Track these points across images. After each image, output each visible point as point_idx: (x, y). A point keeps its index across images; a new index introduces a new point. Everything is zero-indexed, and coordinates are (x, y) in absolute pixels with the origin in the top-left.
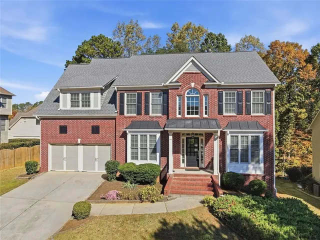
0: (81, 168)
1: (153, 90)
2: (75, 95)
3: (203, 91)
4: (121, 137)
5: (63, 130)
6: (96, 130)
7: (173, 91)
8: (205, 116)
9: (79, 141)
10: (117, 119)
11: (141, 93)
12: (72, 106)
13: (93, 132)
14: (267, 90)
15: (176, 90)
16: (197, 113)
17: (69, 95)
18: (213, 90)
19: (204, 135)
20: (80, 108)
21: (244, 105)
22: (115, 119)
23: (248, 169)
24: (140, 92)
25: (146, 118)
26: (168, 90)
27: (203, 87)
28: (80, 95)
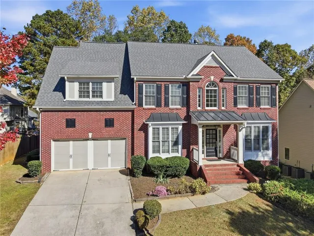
0: (91, 166)
1: (173, 82)
2: (84, 84)
3: (221, 85)
4: (140, 130)
5: (71, 123)
6: (109, 123)
7: (194, 83)
8: (223, 108)
9: (90, 135)
10: (135, 112)
11: (161, 84)
12: (80, 96)
13: (106, 125)
14: (272, 85)
15: (197, 83)
16: (215, 106)
17: (76, 85)
18: (230, 84)
19: (222, 126)
20: (91, 99)
21: (255, 98)
22: (133, 111)
23: (257, 156)
24: (159, 83)
25: (166, 110)
26: (189, 82)
27: (222, 80)
28: (91, 84)
